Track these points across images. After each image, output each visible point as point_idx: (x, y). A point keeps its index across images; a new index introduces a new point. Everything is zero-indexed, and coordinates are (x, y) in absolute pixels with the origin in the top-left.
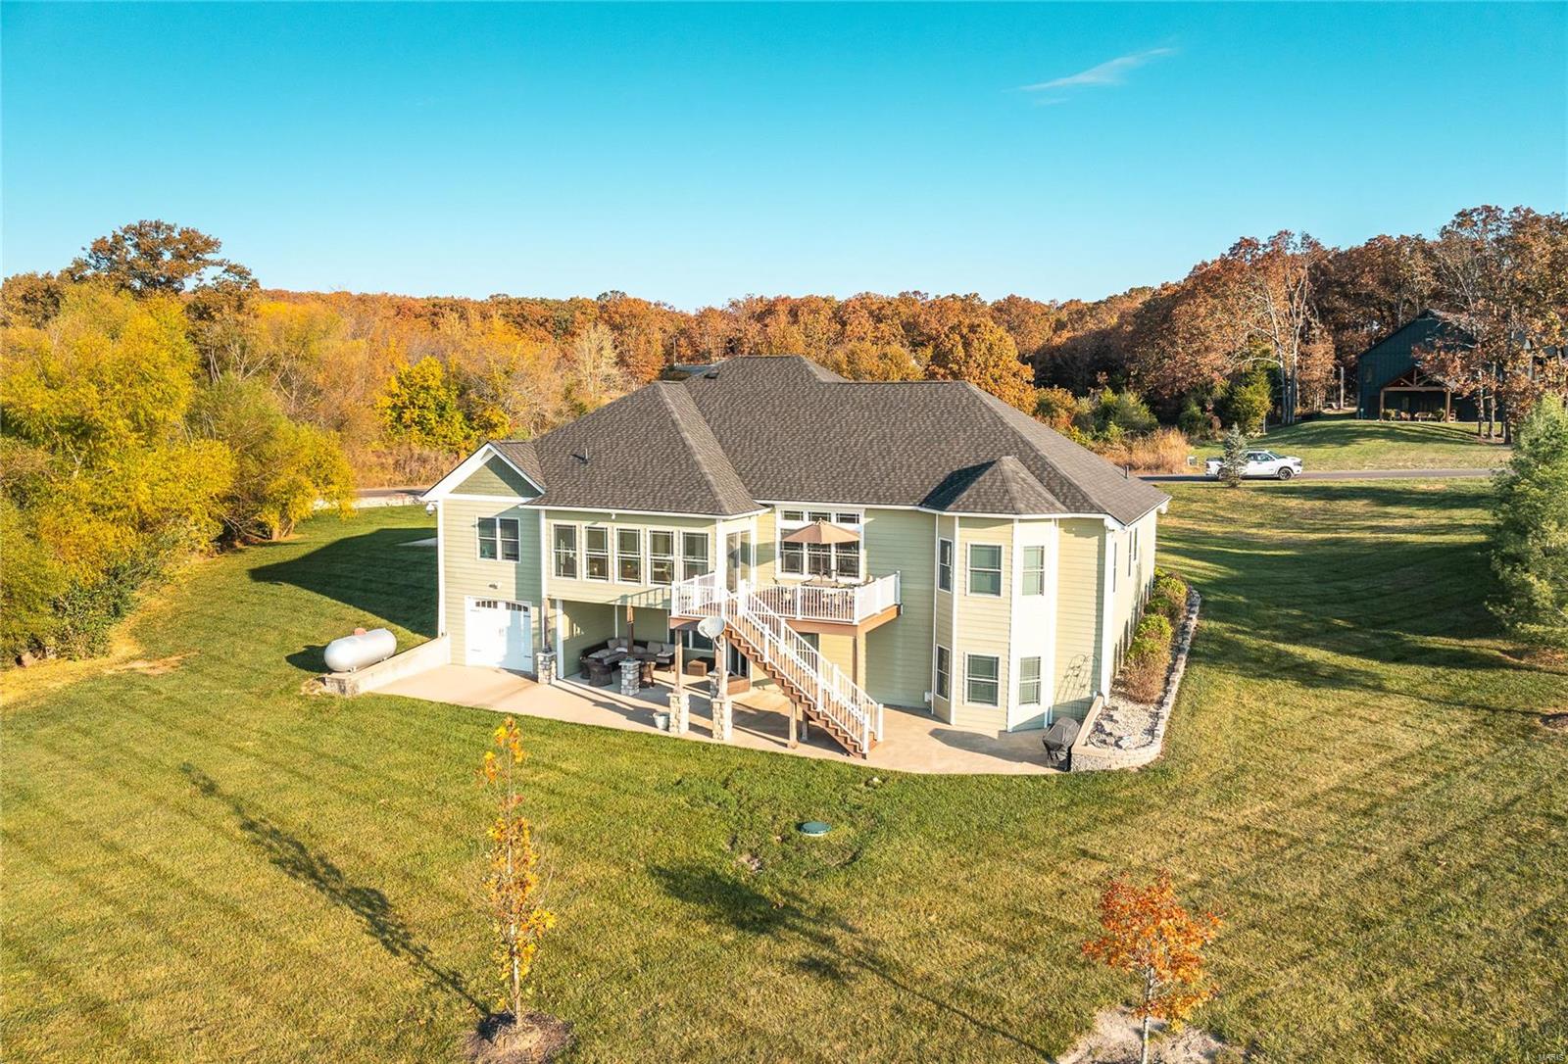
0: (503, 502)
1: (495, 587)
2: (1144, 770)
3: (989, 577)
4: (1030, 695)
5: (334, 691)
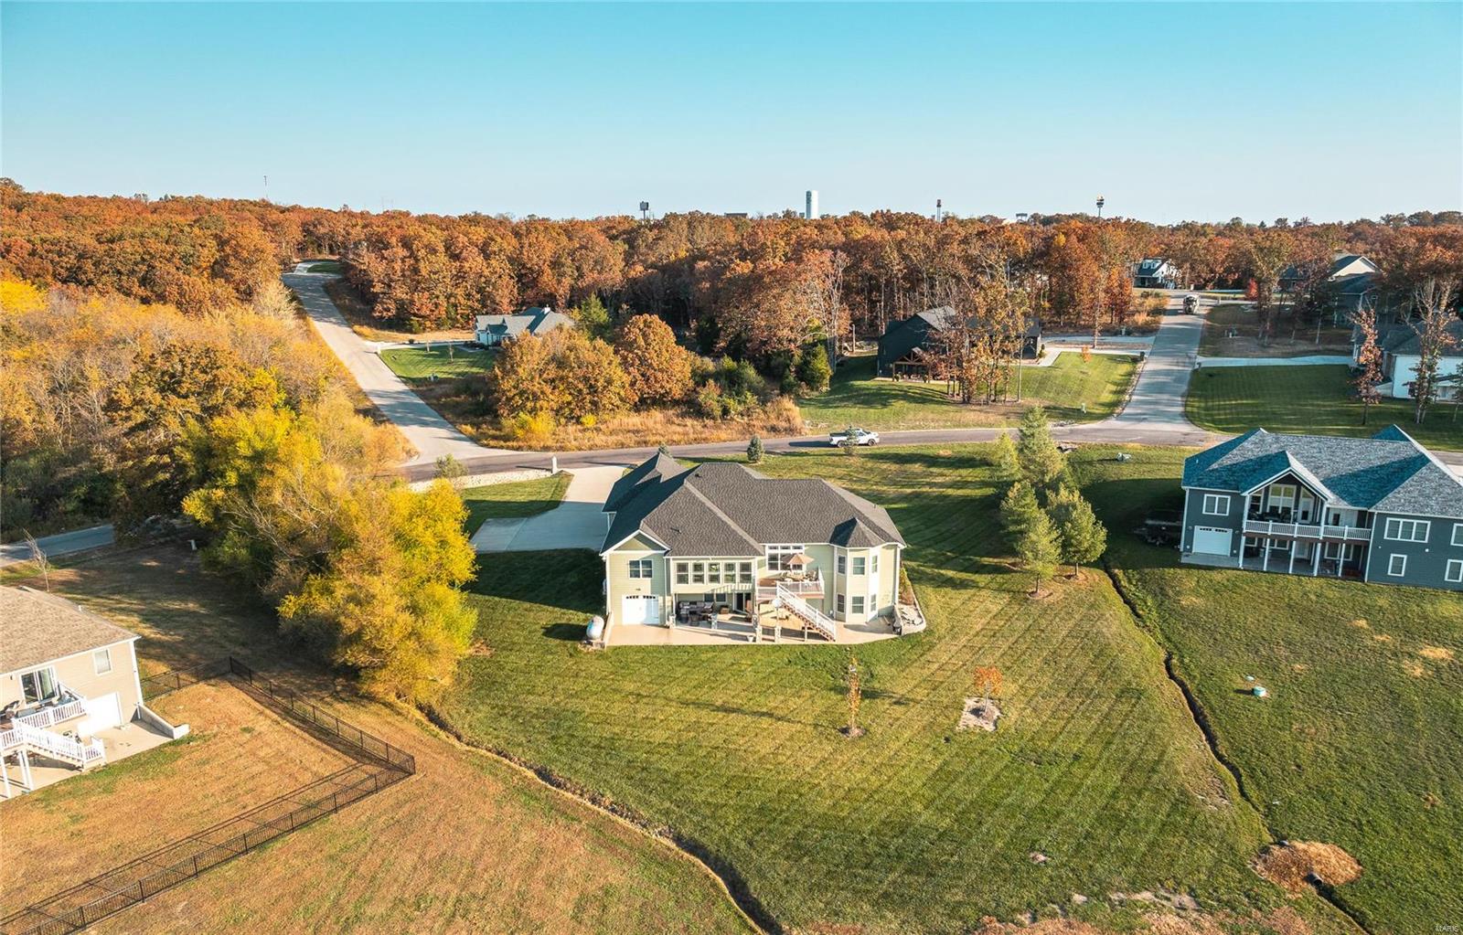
0: (644, 553)
1: (638, 590)
2: (925, 631)
3: (860, 568)
4: (873, 607)
5: (599, 648)
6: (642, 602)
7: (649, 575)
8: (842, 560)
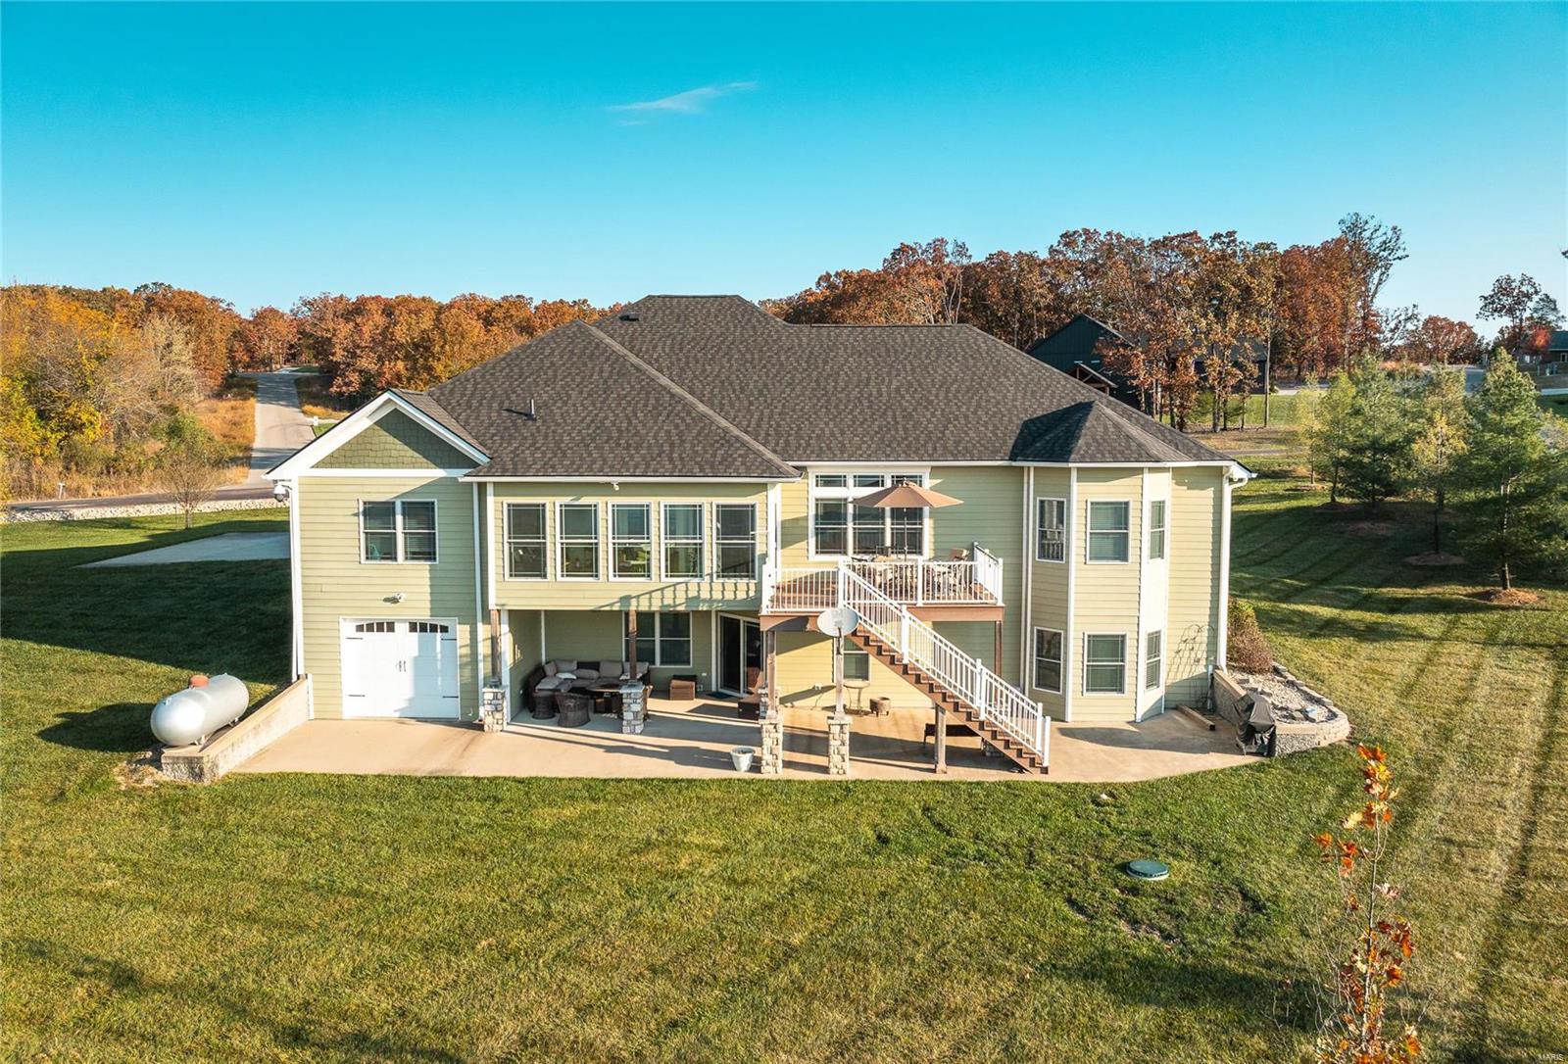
0: (411, 476)
1: (394, 600)
2: (1352, 740)
3: (1114, 543)
4: (1153, 679)
5: (182, 775)
6: (405, 643)
7: (424, 550)
8: (1054, 514)
